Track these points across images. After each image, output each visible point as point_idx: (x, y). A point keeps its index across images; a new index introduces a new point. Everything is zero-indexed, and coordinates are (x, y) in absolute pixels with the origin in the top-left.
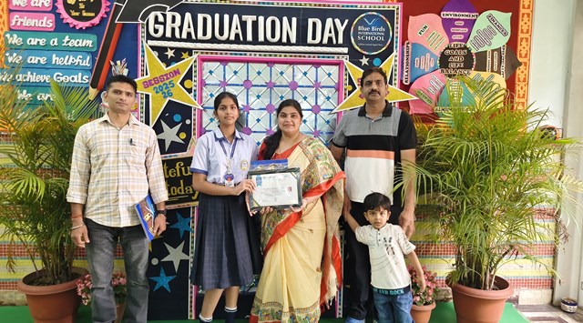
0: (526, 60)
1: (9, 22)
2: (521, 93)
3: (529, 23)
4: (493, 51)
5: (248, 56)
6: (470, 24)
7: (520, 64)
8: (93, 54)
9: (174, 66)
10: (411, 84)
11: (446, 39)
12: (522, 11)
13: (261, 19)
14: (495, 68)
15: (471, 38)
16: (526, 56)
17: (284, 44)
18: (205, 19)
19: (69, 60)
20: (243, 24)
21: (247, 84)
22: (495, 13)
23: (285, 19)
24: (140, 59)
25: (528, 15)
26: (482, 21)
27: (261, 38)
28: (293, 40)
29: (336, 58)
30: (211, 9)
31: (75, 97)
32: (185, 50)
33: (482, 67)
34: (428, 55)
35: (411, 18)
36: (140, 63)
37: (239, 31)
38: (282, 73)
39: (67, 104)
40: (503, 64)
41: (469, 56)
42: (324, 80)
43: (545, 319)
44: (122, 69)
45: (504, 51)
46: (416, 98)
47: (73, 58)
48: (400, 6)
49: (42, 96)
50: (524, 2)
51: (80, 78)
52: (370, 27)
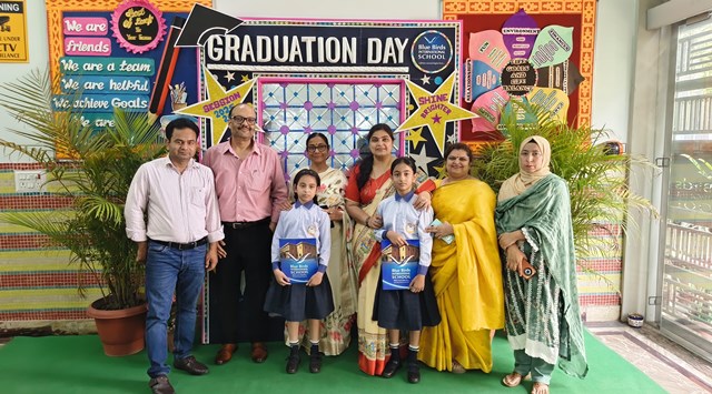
0: (588, 75)
1: (64, 47)
2: (585, 108)
3: (591, 37)
4: (555, 66)
5: (308, 78)
6: (531, 39)
7: (583, 79)
8: (152, 79)
9: (234, 89)
10: (473, 101)
11: (507, 55)
12: (584, 25)
13: (321, 39)
14: (558, 84)
15: (533, 54)
16: (589, 71)
17: (345, 65)
18: (264, 41)
19: (127, 85)
20: (303, 46)
21: (308, 105)
22: (557, 28)
23: (345, 39)
24: (200, 82)
25: (591, 29)
26: (544, 37)
27: (321, 60)
28: (354, 61)
29: (397, 78)
30: (270, 31)
31: (138, 122)
32: (245, 73)
33: (543, 83)
34: (489, 72)
35: (472, 34)
36: (200, 87)
37: (299, 53)
38: (342, 94)
39: (131, 130)
40: (566, 80)
41: (531, 72)
42: (385, 99)
43: (610, 333)
44: (180, 93)
45: (566, 66)
46: (477, 116)
47: (131, 83)
48: (460, 23)
49: (100, 122)
50: (586, 15)
51: (138, 104)
52: (431, 45)
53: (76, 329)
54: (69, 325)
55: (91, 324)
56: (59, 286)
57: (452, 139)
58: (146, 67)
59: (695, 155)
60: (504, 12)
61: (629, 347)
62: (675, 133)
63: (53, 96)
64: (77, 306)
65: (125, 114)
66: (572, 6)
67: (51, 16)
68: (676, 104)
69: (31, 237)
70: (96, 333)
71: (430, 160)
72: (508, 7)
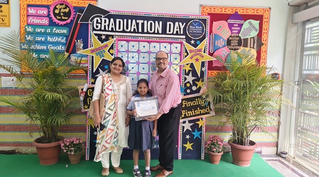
1: (27, 21)
2: (264, 57)
3: (267, 26)
4: (251, 38)
5: (139, 39)
6: (241, 26)
7: (263, 44)
8: (67, 37)
9: (105, 43)
10: (214, 52)
11: (229, 33)
12: (264, 20)
13: (146, 22)
14: (252, 46)
15: (241, 32)
16: (266, 41)
17: (156, 34)
18: (120, 22)
19: (55, 39)
20: (137, 24)
21: (139, 52)
22: (252, 21)
23: (157, 22)
24: (89, 39)
25: (267, 22)
26: (246, 25)
27: (145, 31)
28: (160, 32)
29: (180, 40)
30: (123, 17)
31: (60, 57)
32: (110, 36)
33: (246, 46)
34: (221, 40)
35: (214, 22)
36: (89, 41)
37: (136, 27)
38: (155, 47)
39: (57, 60)
40: (255, 44)
41: (240, 40)
42: (174, 50)
43: (273, 160)
44: (80, 44)
45: (256, 38)
46: (216, 59)
47: (58, 38)
48: (209, 17)
49: (43, 56)
50: (265, 16)
51: (60, 48)
52: (195, 26)
53: (27, 152)
54: (24, 150)
55: (34, 150)
56: (20, 131)
57: (203, 69)
58: (65, 31)
59: (312, 80)
60: (229, 13)
61: (281, 167)
62: (304, 70)
63: (21, 43)
64: (28, 141)
65: (54, 53)
66: (259, 11)
67: (22, 6)
68: (304, 57)
69: (8, 108)
70: (36, 154)
71: (194, 78)
72: (231, 10)
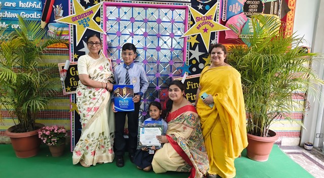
0: (293, 8)
2: (289, 27)
4: (274, 2)
5: (133, 3)
7: (290, 10)
8: (43, 1)
9: (90, 8)
10: (227, 21)
14: (275, 12)
16: (293, 5)
19: (29, 5)
21: (132, 20)
29: (184, 5)
33: (267, 12)
34: (237, 4)
36: (70, 7)
38: (152, 14)
40: (280, 10)
41: (260, 5)
42: (177, 18)
43: (295, 153)
44: (59, 10)
45: (281, 2)
46: (229, 29)
47: (31, 3)
49: (15, 26)
51: (36, 16)
57: (213, 42)
61: (307, 162)
65: (24, 21)
71: (201, 54)
